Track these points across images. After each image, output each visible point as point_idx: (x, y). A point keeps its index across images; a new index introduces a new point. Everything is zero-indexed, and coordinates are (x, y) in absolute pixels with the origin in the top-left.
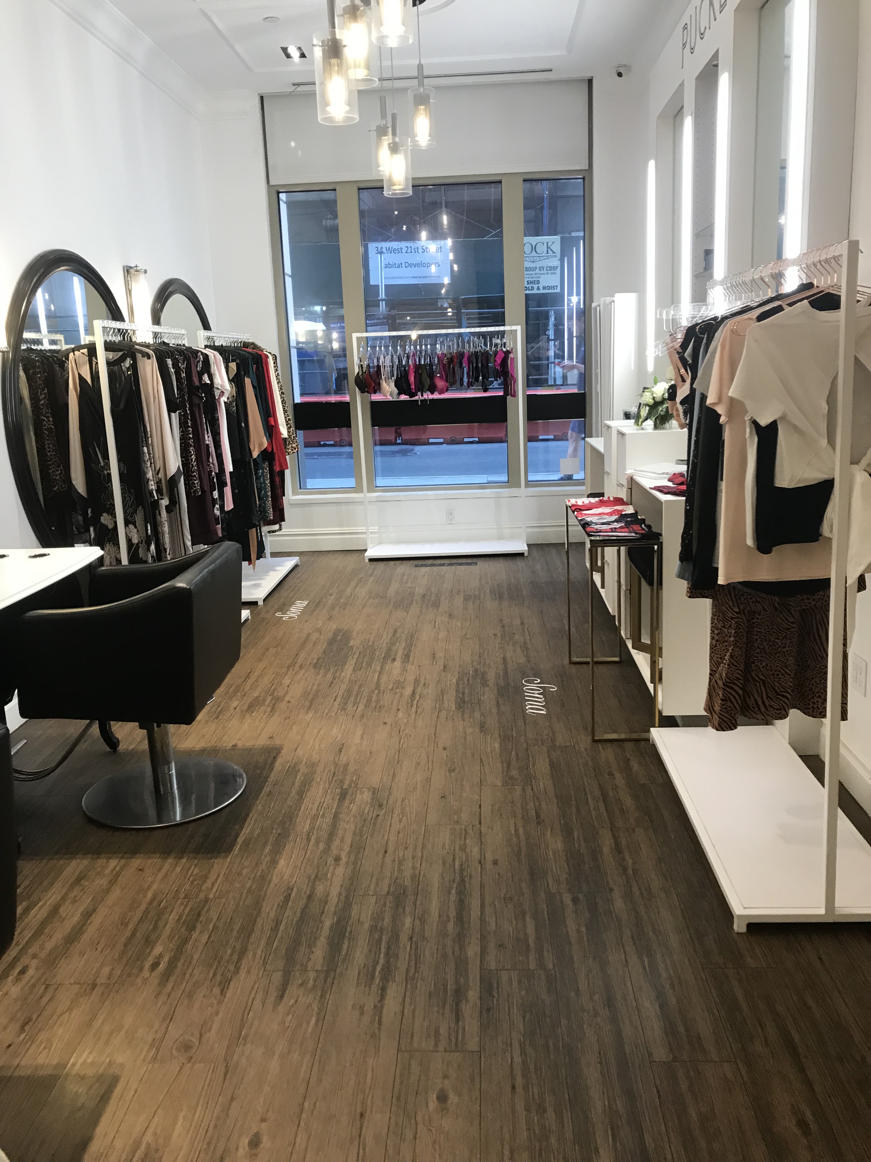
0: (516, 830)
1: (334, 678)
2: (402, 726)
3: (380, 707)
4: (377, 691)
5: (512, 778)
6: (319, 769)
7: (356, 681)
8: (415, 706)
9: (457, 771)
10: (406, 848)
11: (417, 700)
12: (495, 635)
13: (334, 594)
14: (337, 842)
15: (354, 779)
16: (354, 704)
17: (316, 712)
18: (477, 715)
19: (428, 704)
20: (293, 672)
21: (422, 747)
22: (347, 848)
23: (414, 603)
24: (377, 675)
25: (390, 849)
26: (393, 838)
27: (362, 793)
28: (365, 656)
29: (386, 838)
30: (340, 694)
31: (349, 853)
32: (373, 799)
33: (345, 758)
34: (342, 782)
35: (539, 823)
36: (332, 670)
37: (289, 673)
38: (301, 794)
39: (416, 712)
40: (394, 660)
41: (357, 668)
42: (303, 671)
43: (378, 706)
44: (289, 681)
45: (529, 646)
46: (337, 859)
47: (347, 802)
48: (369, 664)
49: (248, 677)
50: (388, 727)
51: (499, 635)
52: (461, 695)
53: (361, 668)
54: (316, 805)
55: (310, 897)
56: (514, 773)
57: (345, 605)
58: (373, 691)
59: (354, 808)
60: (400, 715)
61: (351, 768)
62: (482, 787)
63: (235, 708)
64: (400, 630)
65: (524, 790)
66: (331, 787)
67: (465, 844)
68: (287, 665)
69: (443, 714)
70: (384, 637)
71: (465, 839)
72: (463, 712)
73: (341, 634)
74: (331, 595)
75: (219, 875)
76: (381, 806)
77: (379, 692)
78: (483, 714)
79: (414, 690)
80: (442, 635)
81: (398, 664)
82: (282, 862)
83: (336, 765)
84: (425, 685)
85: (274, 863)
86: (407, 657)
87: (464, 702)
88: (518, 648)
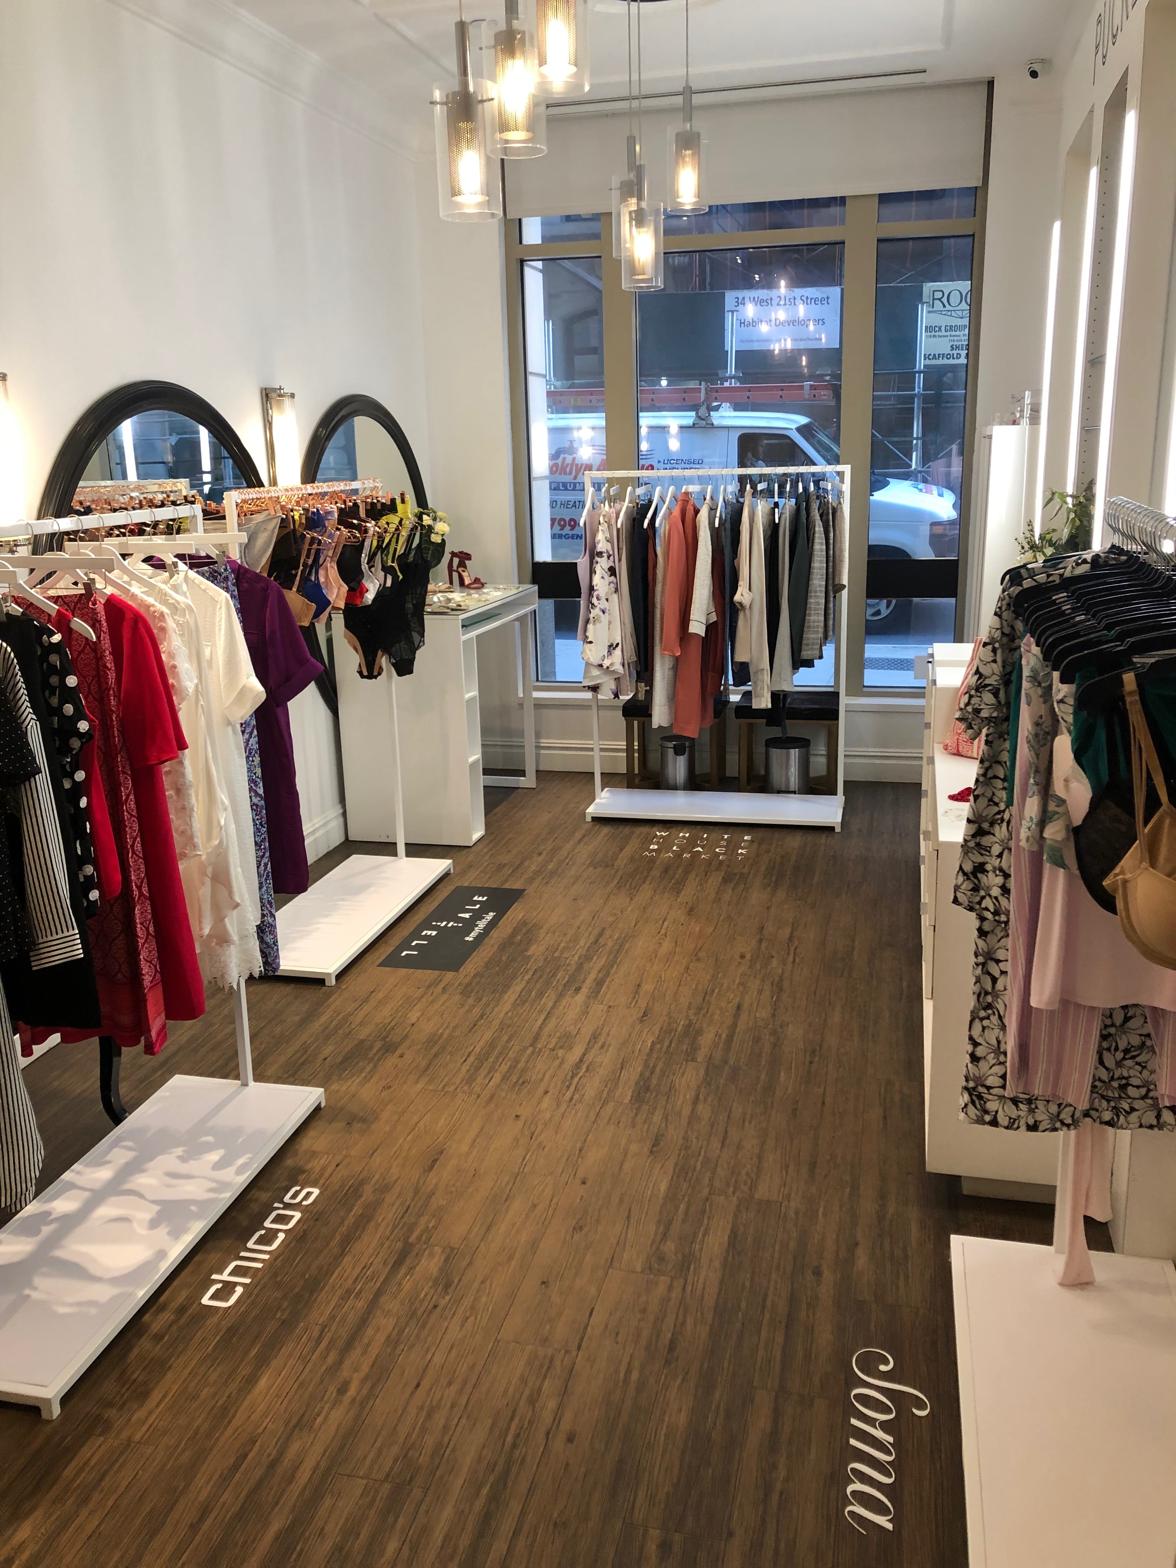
0: (628, 1372)
1: (482, 1017)
2: (540, 1127)
3: (523, 1083)
4: (531, 1049)
5: (661, 1259)
6: (389, 1198)
7: (509, 1026)
8: (572, 1088)
9: (585, 1230)
10: (450, 1383)
11: (581, 1074)
12: (742, 957)
13: (544, 853)
14: (355, 1354)
15: (431, 1225)
16: (489, 1073)
17: (430, 1082)
18: (657, 1117)
19: (592, 1087)
20: (431, 998)
21: (551, 1174)
22: (365, 1369)
23: (649, 879)
24: (542, 1017)
25: (426, 1383)
26: (438, 1360)
27: (432, 1255)
28: (541, 976)
29: (429, 1356)
30: (477, 1050)
31: (366, 1378)
32: (441, 1270)
33: (434, 1181)
34: (411, 1228)
35: (667, 1362)
36: (484, 1000)
37: (424, 1000)
38: (347, 1242)
39: (571, 1099)
40: (578, 990)
41: (521, 1001)
42: (445, 996)
43: (521, 1081)
44: (419, 1014)
45: (786, 984)
46: (343, 1389)
47: (403, 1270)
48: (541, 994)
49: (366, 1000)
50: (520, 1123)
51: (748, 956)
52: (647, 1074)
53: (525, 1002)
54: (357, 1271)
55: (273, 1464)
56: (670, 1247)
57: (553, 874)
58: (526, 1049)
59: (408, 1284)
60: (546, 1102)
61: (439, 1201)
62: (610, 1270)
63: (325, 1059)
64: (608, 932)
65: (670, 1288)
66: (392, 1237)
67: (539, 1390)
68: (427, 983)
69: (609, 1108)
70: (582, 943)
71: (545, 1377)
72: (638, 1109)
73: (524, 930)
74: (540, 854)
75: (164, 1396)
76: (447, 1286)
77: (533, 1052)
78: (666, 1117)
79: (584, 1055)
80: (667, 946)
81: (580, 998)
82: (263, 1383)
83: (417, 1191)
84: (602, 1047)
85: (252, 1380)
86: (598, 986)
87: (648, 1089)
88: (767, 987)
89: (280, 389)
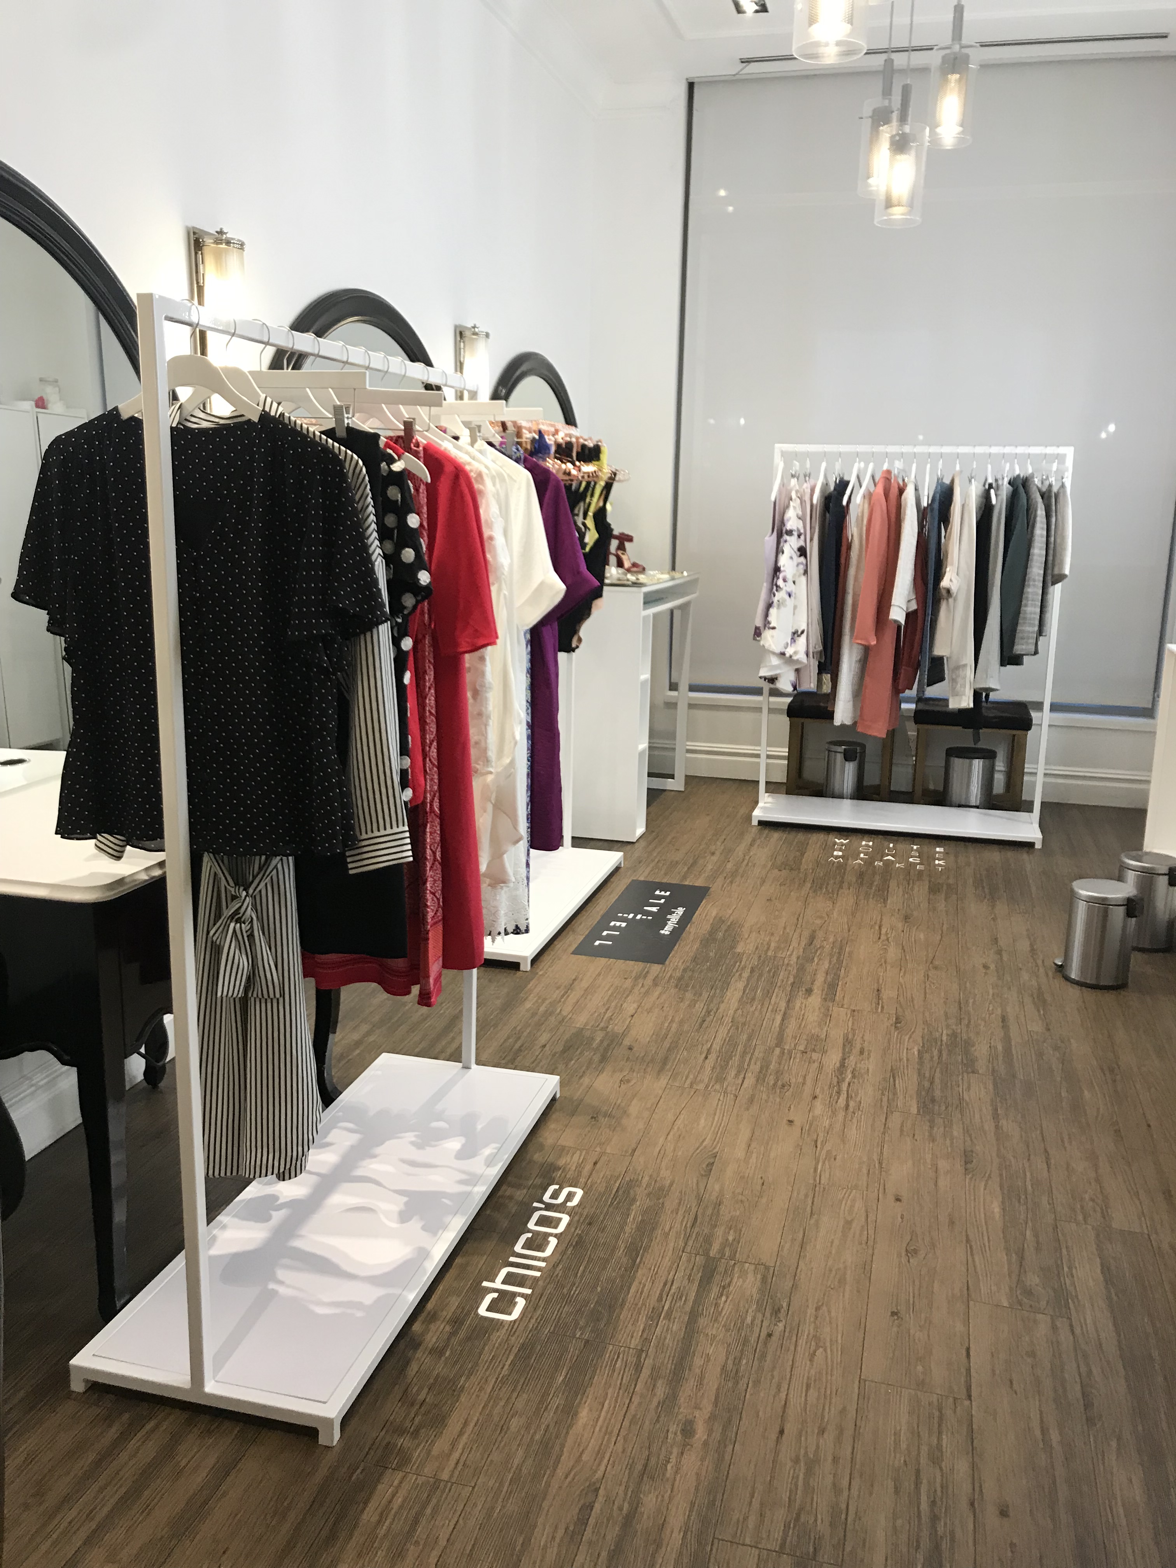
0: (1044, 1430)
1: (709, 1012)
2: (821, 1135)
3: (783, 1086)
4: (777, 1051)
5: (1029, 1293)
6: (670, 1203)
7: (744, 1024)
8: (843, 1096)
9: (922, 1254)
10: (822, 1431)
11: (847, 1080)
12: (986, 967)
13: (718, 853)
14: (687, 1389)
15: (731, 1238)
16: (739, 1072)
17: (674, 1076)
18: (957, 1131)
19: (867, 1094)
20: (643, 990)
21: (856, 1187)
22: (707, 1407)
23: (845, 885)
24: (779, 1018)
25: (791, 1428)
26: (796, 1401)
27: (743, 1274)
28: (761, 975)
29: (783, 1395)
30: (716, 1047)
31: (713, 1417)
32: (761, 1291)
33: (717, 1187)
34: (708, 1240)
35: (1090, 1421)
36: (705, 995)
37: (636, 990)
38: (635, 1251)
39: (847, 1106)
40: (809, 991)
41: (747, 999)
42: (659, 989)
43: (780, 1083)
44: (635, 1005)
45: (1048, 997)
46: (688, 1430)
47: (715, 1290)
48: (768, 994)
49: (570, 987)
50: (796, 1131)
51: (992, 967)
52: (927, 1084)
53: (753, 999)
54: (658, 1286)
55: (629, 1520)
56: (1033, 1280)
57: (734, 874)
58: (770, 1051)
59: (727, 1308)
60: (819, 1108)
61: (727, 1212)
62: (971, 1303)
63: (544, 1046)
64: (820, 934)
65: (1054, 1328)
66: (688, 1249)
67: (939, 1447)
68: (634, 975)
69: (896, 1120)
70: (794, 944)
71: (940, 1433)
72: (932, 1122)
73: (724, 927)
74: (713, 854)
75: (466, 1424)
76: (776, 1311)
77: (782, 1053)
78: (966, 1131)
79: (844, 1059)
80: (893, 953)
81: (815, 1000)
82: (584, 1415)
83: (700, 1200)
84: (862, 1052)
85: (569, 1411)
86: (831, 989)
87: (933, 1101)
88: (1028, 1000)
89: (474, 327)
